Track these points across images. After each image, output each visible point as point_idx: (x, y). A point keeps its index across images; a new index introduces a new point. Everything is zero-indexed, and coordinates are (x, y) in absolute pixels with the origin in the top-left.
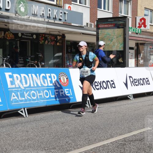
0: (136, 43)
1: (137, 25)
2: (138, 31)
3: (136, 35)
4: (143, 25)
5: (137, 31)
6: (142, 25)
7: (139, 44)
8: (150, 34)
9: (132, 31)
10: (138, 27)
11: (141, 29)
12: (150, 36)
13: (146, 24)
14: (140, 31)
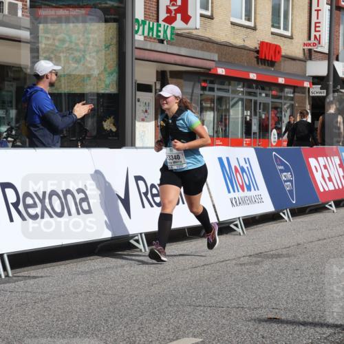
0: (157, 72)
1: (163, 15)
2: (165, 32)
3: (160, 45)
4: (179, 16)
5: (162, 32)
6: (175, 14)
7: (168, 74)
8: (200, 44)
9: (146, 34)
10: (164, 21)
11: (173, 28)
12: (202, 49)
13: (190, 13)
14: (172, 34)
